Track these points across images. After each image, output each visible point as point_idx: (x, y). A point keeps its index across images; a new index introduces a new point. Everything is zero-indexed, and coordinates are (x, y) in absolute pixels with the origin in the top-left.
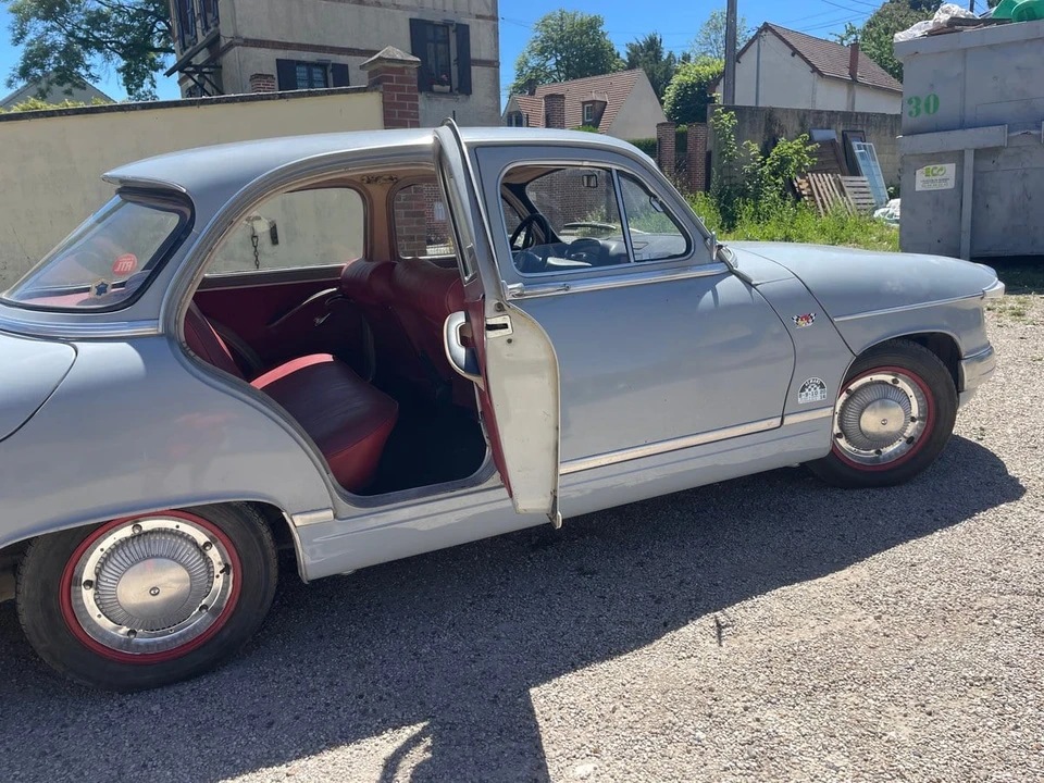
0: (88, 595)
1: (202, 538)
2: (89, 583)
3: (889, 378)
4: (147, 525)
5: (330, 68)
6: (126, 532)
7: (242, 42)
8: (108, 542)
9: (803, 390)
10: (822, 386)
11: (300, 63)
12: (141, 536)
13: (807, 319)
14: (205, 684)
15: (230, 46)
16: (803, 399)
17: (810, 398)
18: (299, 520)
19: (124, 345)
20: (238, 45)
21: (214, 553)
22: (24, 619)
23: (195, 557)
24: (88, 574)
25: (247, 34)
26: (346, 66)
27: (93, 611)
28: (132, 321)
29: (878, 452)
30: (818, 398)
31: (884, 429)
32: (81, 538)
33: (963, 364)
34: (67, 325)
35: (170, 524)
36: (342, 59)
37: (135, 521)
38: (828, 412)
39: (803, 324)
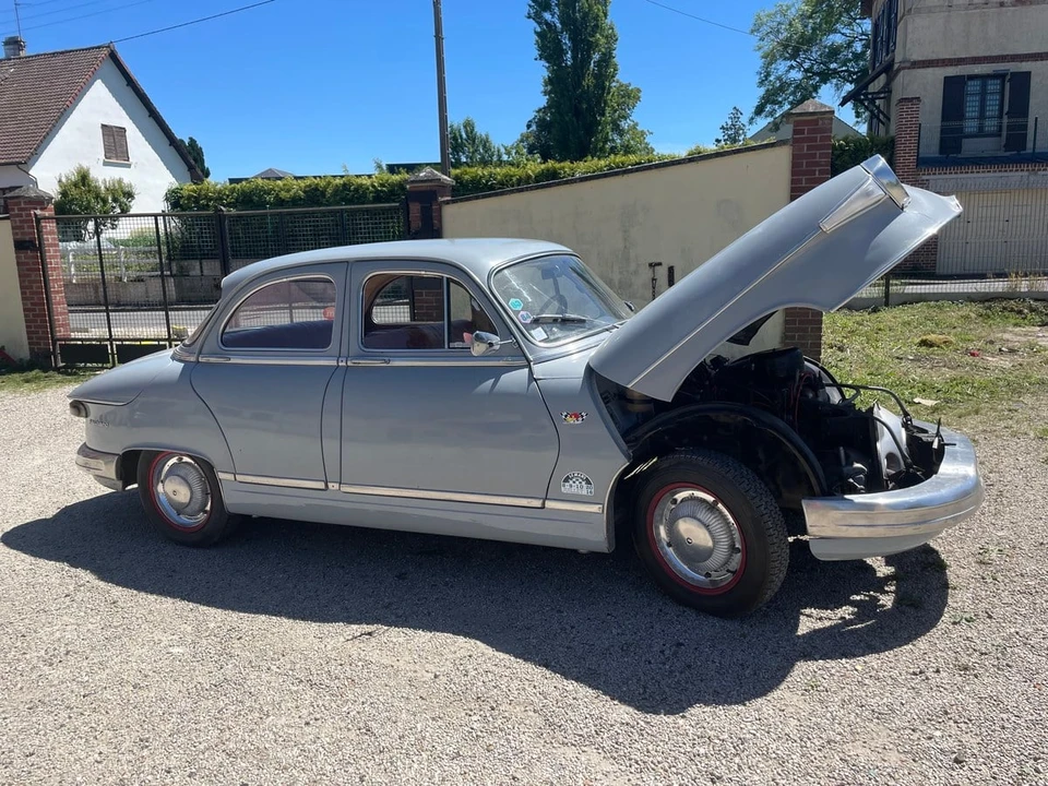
0: (161, 487)
1: (202, 474)
2: (162, 481)
3: (710, 499)
4: (183, 459)
5: (1009, 77)
6: (175, 459)
7: (908, 65)
8: (171, 463)
9: (566, 480)
10: (588, 482)
11: (972, 77)
12: (180, 463)
13: (577, 417)
15: (899, 70)
16: (566, 489)
17: (575, 490)
20: (904, 68)
23: (196, 482)
24: (163, 476)
25: (915, 57)
26: (1028, 75)
27: (162, 495)
28: (190, 353)
29: (707, 574)
30: (584, 492)
33: (804, 505)
35: (192, 461)
36: (1024, 66)
38: (595, 508)
39: (571, 420)
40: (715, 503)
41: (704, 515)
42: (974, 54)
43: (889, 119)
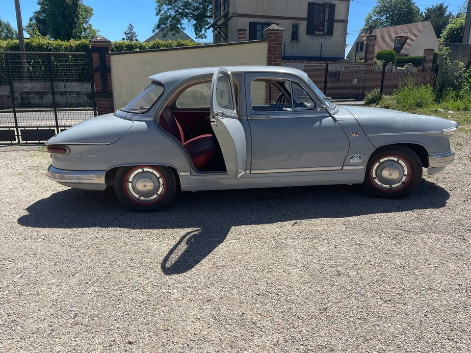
0: (130, 185)
1: (158, 175)
2: (131, 182)
3: (396, 159)
4: (145, 169)
6: (140, 170)
8: (136, 172)
9: (352, 158)
10: (360, 158)
11: (259, 23)
12: (143, 172)
13: (356, 134)
14: (155, 213)
15: (232, 17)
16: (351, 161)
17: (355, 161)
18: (181, 174)
19: (144, 123)
20: (235, 16)
21: (161, 180)
22: (115, 187)
23: (156, 180)
24: (131, 180)
25: (239, 12)
27: (131, 189)
28: (147, 117)
29: (391, 186)
30: (358, 161)
31: (391, 177)
32: (130, 169)
33: (429, 157)
34: (132, 116)
35: (151, 170)
36: (277, 21)
37: (143, 167)
38: (363, 167)
39: (354, 135)
40: (398, 160)
41: (395, 165)
42: (260, 14)
43: (228, 37)
